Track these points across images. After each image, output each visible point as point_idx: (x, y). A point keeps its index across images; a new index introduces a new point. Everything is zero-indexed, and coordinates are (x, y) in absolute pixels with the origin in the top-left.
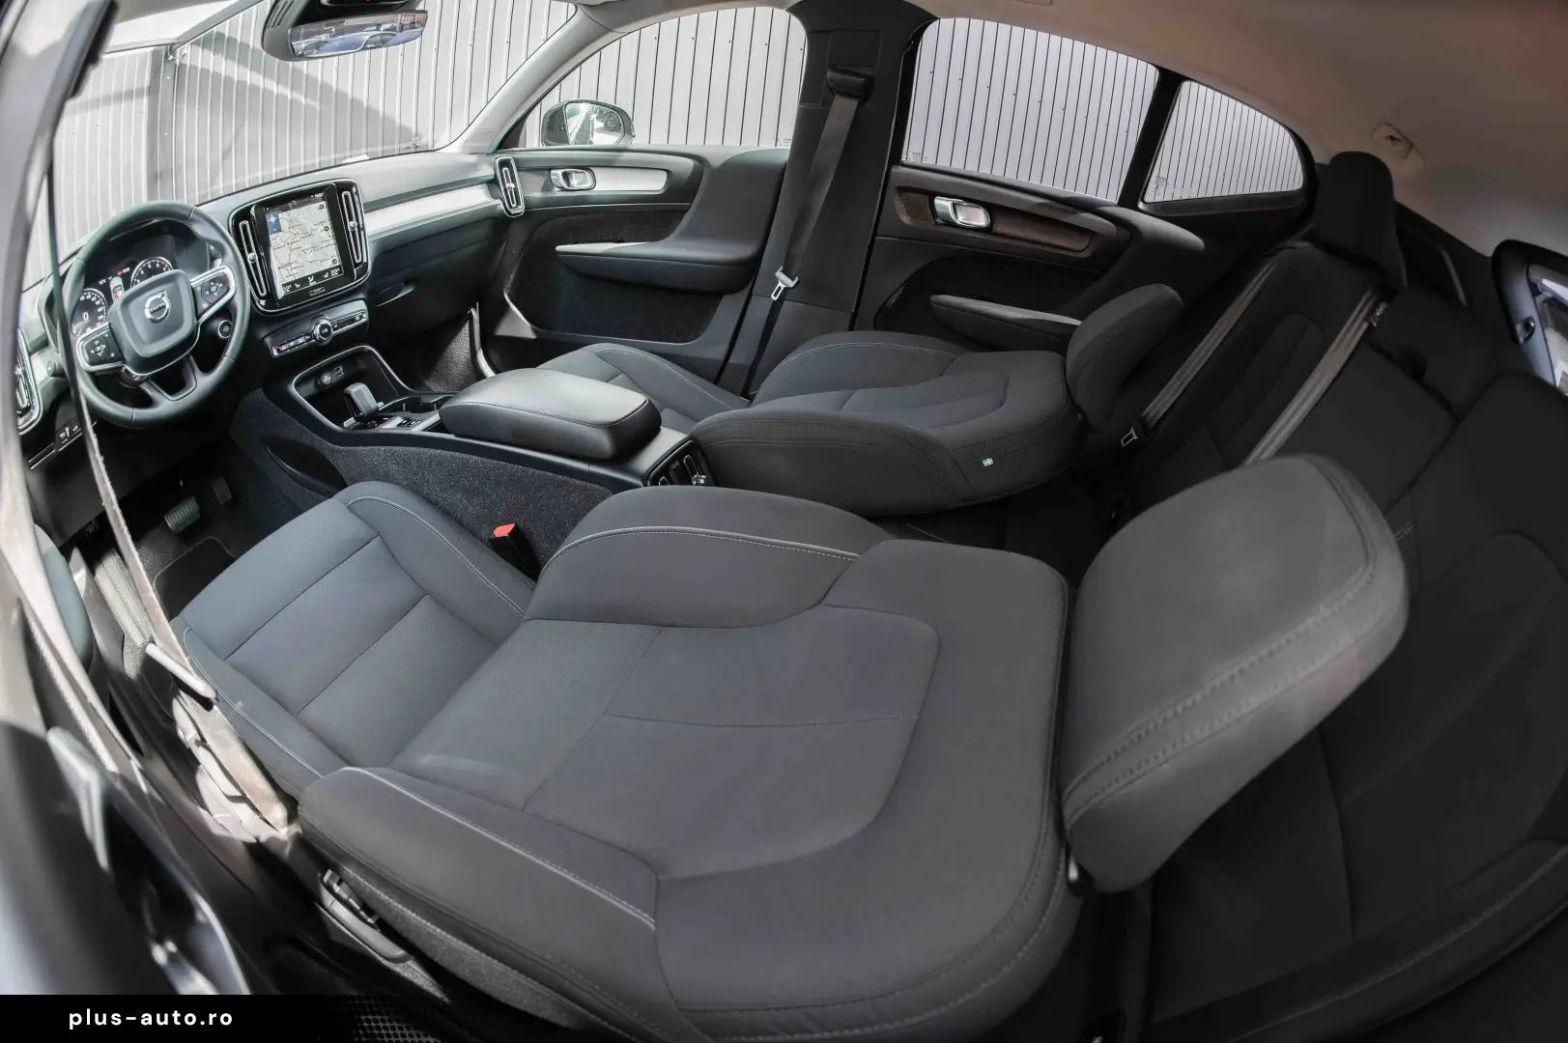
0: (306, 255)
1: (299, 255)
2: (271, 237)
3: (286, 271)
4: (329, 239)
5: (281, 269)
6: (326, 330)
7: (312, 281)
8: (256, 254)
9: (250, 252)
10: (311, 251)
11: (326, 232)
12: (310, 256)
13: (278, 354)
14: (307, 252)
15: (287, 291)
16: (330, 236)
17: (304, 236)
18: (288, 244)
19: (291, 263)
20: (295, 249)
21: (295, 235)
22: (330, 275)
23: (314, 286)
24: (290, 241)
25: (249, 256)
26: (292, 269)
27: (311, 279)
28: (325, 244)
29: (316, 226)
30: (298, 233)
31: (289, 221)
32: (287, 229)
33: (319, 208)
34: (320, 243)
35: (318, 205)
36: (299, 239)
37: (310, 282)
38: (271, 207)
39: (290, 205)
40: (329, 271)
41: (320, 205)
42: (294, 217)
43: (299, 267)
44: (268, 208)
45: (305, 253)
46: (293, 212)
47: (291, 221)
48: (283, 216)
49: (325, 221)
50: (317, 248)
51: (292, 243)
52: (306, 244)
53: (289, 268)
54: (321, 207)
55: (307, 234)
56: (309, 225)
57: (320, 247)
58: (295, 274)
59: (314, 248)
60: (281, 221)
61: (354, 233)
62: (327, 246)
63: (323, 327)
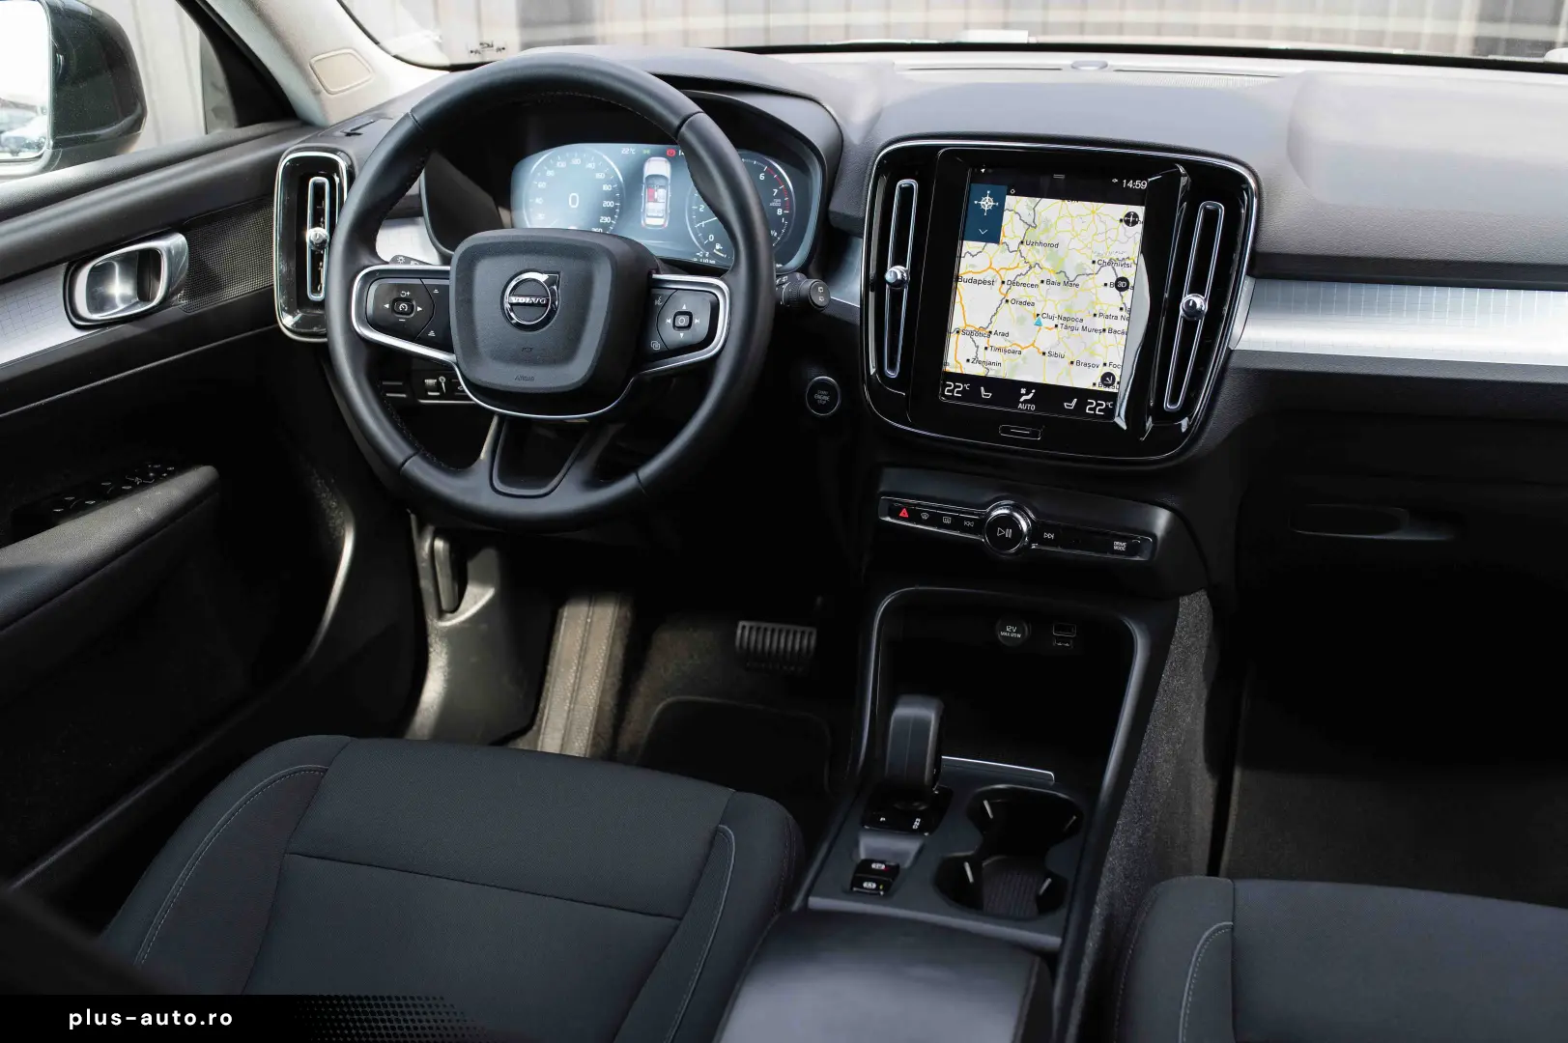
0: (1038, 328)
1: (1021, 321)
2: (969, 246)
3: (982, 349)
4: (1119, 314)
5: (974, 337)
6: (1009, 533)
7: (1026, 401)
8: (914, 272)
9: (894, 264)
10: (1056, 326)
11: (1123, 293)
12: (1047, 338)
13: (888, 519)
14: (1046, 322)
15: (952, 397)
16: (1123, 306)
17: (1054, 278)
18: (1003, 282)
19: (990, 332)
20: (1015, 302)
21: (1030, 268)
22: (1081, 405)
23: (1024, 419)
24: (1010, 276)
25: (893, 269)
26: (986, 348)
27: (1027, 394)
28: (1100, 323)
29: (1097, 265)
30: (1043, 263)
31: (1030, 225)
32: (1014, 246)
33: (1121, 220)
34: (1095, 315)
35: (1123, 209)
36: (1038, 282)
37: (1022, 400)
38: (990, 171)
39: (1044, 181)
40: (1083, 395)
41: (1128, 215)
42: (1047, 221)
43: (1009, 352)
44: (983, 170)
45: (1038, 324)
46: (1049, 208)
47: (1035, 228)
48: (1017, 206)
49: (1127, 262)
50: (1074, 324)
51: (1013, 283)
52: (1052, 301)
53: (982, 341)
54: (1130, 220)
55: (1061, 278)
56: (1076, 258)
57: (1084, 324)
58: (990, 364)
59: (1067, 322)
60: (1006, 214)
61: (1189, 327)
62: (1104, 330)
63: (1008, 521)
